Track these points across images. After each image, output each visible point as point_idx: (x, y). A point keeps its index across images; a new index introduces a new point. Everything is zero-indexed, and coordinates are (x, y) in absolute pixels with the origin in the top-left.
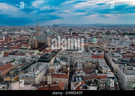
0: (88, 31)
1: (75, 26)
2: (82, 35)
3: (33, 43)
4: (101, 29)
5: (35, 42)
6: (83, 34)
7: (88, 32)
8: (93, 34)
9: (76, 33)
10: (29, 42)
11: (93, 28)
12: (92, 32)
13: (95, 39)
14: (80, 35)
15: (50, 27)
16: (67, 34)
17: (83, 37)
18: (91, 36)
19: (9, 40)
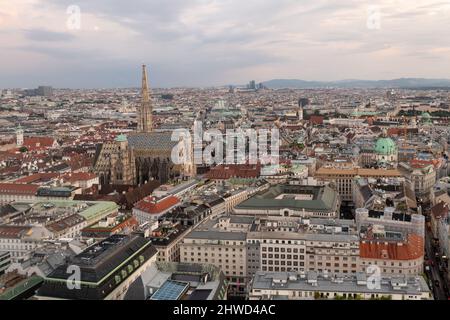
0: (368, 106)
1: (325, 86)
2: (342, 121)
3: (114, 162)
4: (417, 99)
5: (121, 158)
6: (345, 116)
7: (368, 112)
8: (386, 119)
9: (322, 112)
10: (100, 157)
11: (388, 93)
12: (382, 111)
13: (389, 143)
14: (332, 121)
15: (235, 91)
16: (284, 119)
17: (343, 129)
18: (376, 125)
19: (38, 145)
